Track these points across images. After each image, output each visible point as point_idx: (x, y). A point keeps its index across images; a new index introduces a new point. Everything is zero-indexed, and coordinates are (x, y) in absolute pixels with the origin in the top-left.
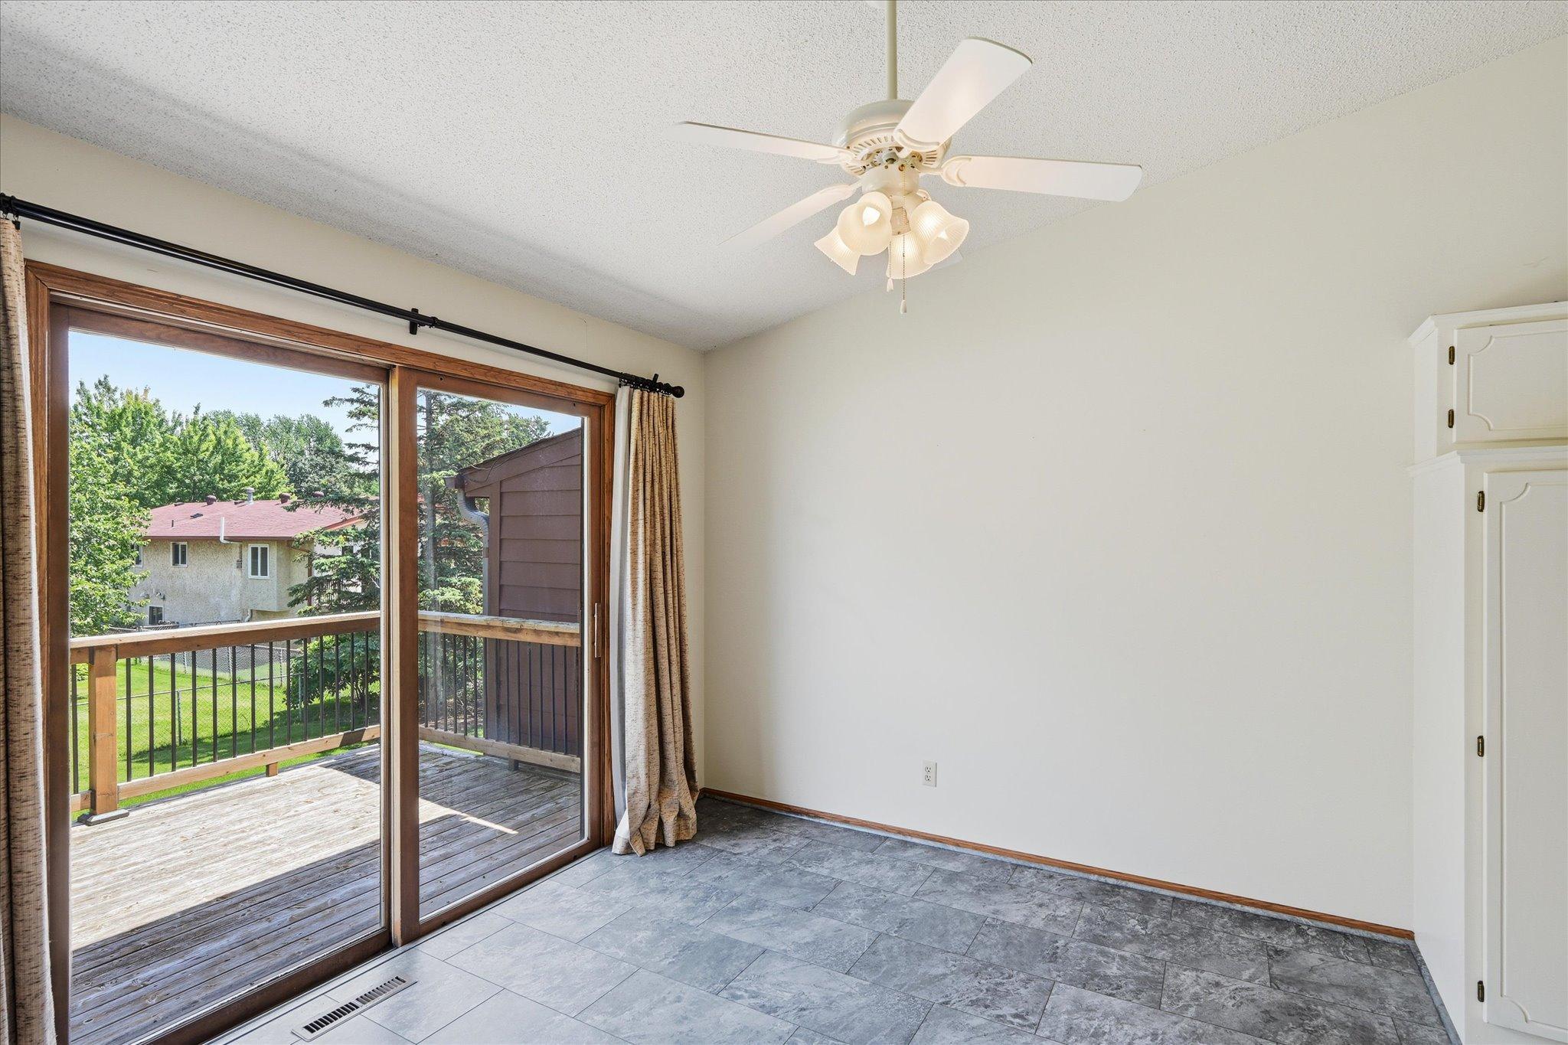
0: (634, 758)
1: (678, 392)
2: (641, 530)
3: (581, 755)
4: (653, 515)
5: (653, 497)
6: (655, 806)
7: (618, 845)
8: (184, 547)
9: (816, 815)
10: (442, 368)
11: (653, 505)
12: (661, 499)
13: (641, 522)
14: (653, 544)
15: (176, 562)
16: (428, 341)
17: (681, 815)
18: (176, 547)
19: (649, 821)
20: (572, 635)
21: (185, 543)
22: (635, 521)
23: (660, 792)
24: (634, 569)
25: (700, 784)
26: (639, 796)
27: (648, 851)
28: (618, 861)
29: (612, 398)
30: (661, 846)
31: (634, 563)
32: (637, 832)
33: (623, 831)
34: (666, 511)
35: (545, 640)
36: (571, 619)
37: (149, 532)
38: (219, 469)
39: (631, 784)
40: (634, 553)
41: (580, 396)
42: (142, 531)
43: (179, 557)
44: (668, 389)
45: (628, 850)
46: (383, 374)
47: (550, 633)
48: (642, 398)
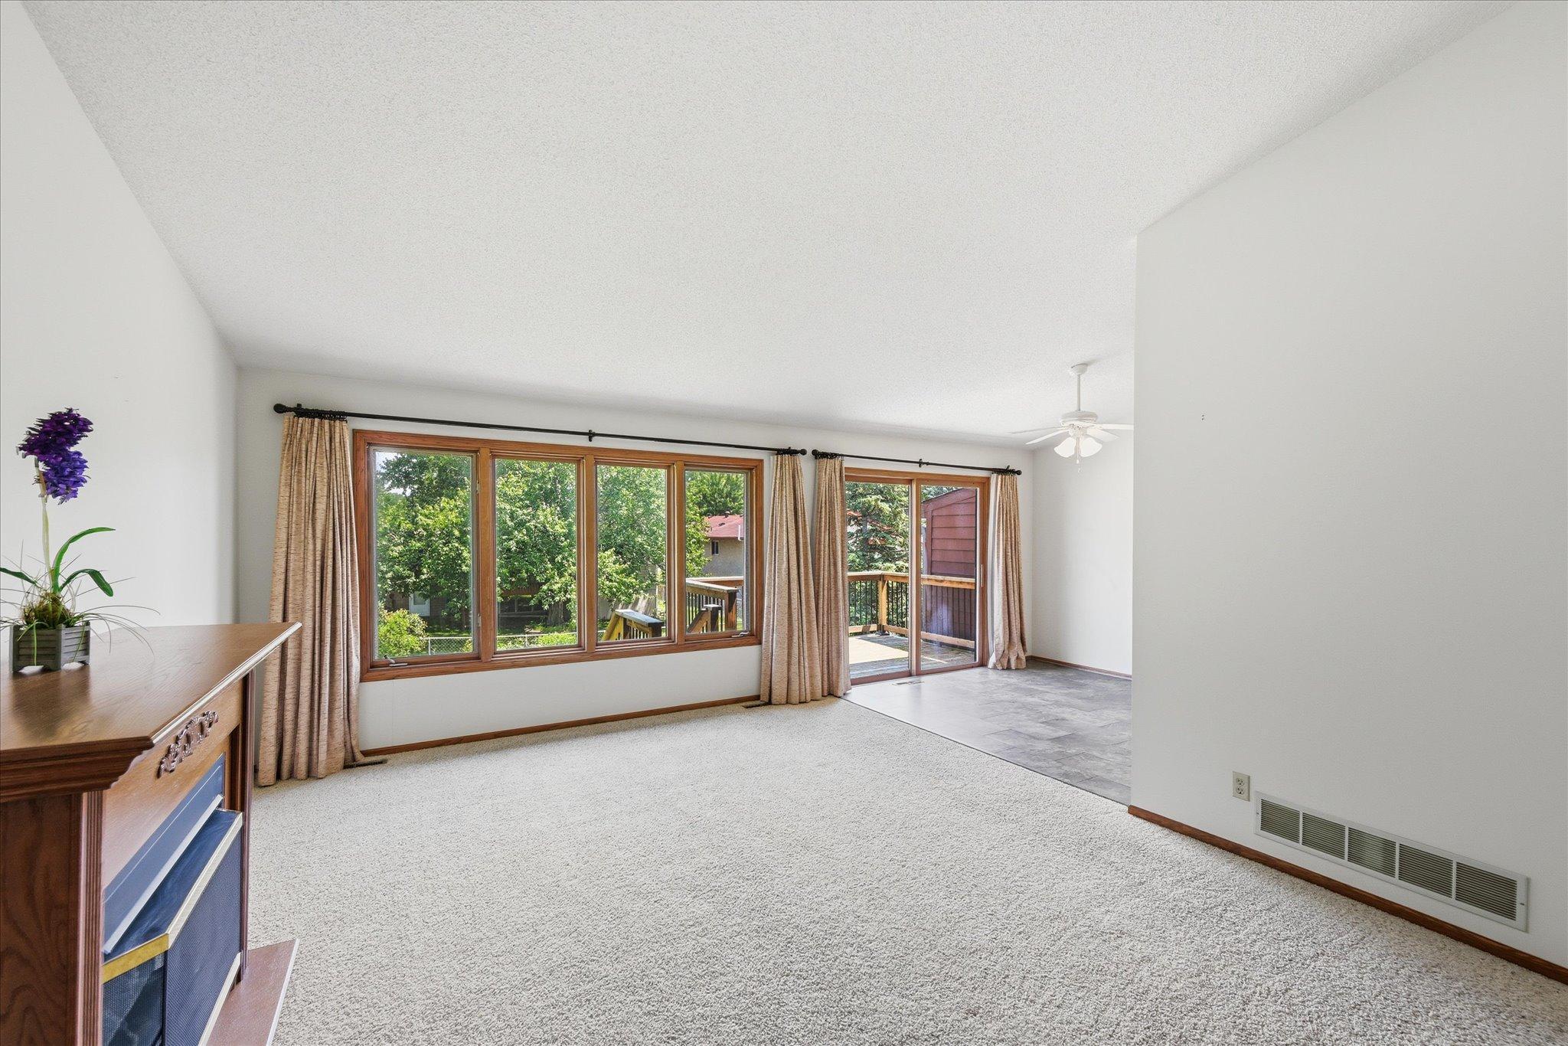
0: (998, 630)
1: (1019, 473)
2: (1001, 535)
3: (975, 640)
4: (1007, 527)
5: (1007, 521)
6: (1006, 652)
7: (990, 665)
8: (717, 543)
9: (1085, 668)
10: (929, 477)
11: (1006, 524)
12: (1011, 521)
13: (1001, 531)
14: (1007, 541)
15: (713, 553)
16: (925, 469)
17: (1018, 658)
18: (713, 543)
19: (1004, 656)
20: (972, 584)
21: (718, 541)
22: (998, 532)
23: (1009, 648)
24: (998, 552)
25: (1029, 653)
26: (999, 647)
27: (1003, 669)
28: (991, 672)
29: (988, 479)
30: (1009, 668)
31: (998, 548)
32: (999, 660)
33: (992, 660)
34: (1013, 527)
35: (955, 586)
36: (971, 577)
37: (710, 535)
38: (729, 495)
39: (996, 641)
40: (998, 544)
41: (976, 480)
42: (706, 534)
43: (715, 550)
44: (1013, 472)
45: (995, 668)
46: (910, 482)
47: (957, 582)
48: (1002, 479)
